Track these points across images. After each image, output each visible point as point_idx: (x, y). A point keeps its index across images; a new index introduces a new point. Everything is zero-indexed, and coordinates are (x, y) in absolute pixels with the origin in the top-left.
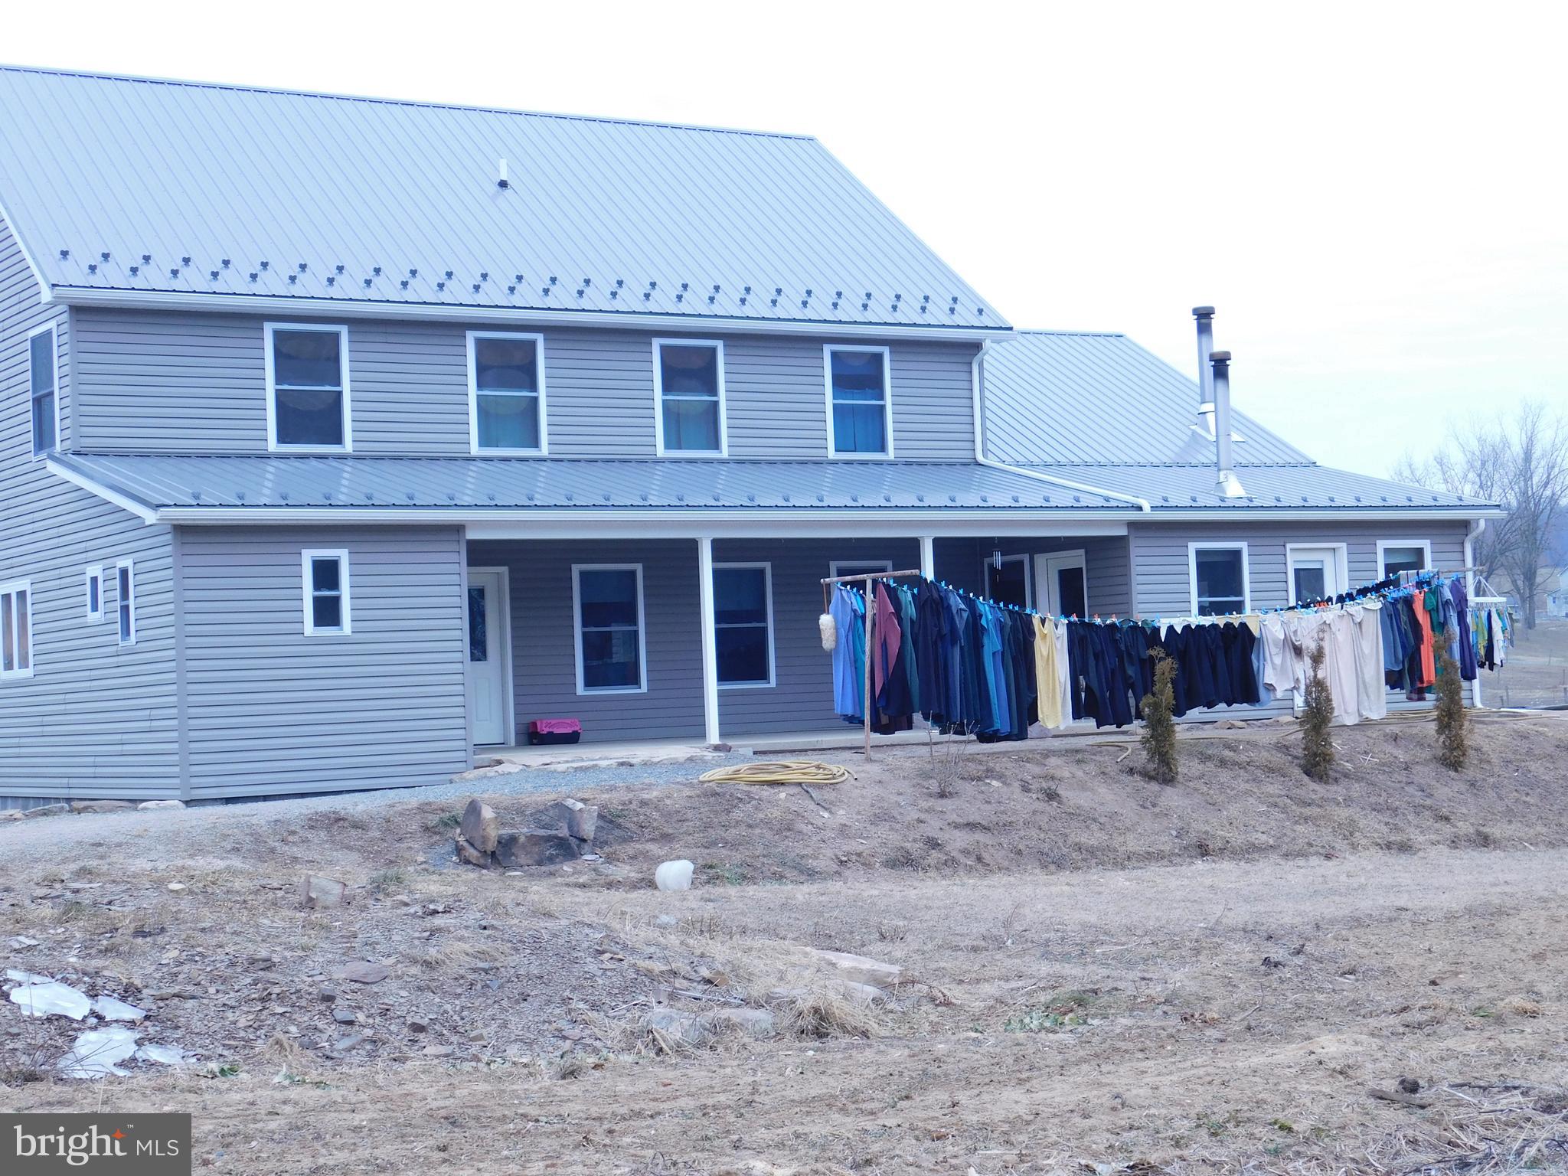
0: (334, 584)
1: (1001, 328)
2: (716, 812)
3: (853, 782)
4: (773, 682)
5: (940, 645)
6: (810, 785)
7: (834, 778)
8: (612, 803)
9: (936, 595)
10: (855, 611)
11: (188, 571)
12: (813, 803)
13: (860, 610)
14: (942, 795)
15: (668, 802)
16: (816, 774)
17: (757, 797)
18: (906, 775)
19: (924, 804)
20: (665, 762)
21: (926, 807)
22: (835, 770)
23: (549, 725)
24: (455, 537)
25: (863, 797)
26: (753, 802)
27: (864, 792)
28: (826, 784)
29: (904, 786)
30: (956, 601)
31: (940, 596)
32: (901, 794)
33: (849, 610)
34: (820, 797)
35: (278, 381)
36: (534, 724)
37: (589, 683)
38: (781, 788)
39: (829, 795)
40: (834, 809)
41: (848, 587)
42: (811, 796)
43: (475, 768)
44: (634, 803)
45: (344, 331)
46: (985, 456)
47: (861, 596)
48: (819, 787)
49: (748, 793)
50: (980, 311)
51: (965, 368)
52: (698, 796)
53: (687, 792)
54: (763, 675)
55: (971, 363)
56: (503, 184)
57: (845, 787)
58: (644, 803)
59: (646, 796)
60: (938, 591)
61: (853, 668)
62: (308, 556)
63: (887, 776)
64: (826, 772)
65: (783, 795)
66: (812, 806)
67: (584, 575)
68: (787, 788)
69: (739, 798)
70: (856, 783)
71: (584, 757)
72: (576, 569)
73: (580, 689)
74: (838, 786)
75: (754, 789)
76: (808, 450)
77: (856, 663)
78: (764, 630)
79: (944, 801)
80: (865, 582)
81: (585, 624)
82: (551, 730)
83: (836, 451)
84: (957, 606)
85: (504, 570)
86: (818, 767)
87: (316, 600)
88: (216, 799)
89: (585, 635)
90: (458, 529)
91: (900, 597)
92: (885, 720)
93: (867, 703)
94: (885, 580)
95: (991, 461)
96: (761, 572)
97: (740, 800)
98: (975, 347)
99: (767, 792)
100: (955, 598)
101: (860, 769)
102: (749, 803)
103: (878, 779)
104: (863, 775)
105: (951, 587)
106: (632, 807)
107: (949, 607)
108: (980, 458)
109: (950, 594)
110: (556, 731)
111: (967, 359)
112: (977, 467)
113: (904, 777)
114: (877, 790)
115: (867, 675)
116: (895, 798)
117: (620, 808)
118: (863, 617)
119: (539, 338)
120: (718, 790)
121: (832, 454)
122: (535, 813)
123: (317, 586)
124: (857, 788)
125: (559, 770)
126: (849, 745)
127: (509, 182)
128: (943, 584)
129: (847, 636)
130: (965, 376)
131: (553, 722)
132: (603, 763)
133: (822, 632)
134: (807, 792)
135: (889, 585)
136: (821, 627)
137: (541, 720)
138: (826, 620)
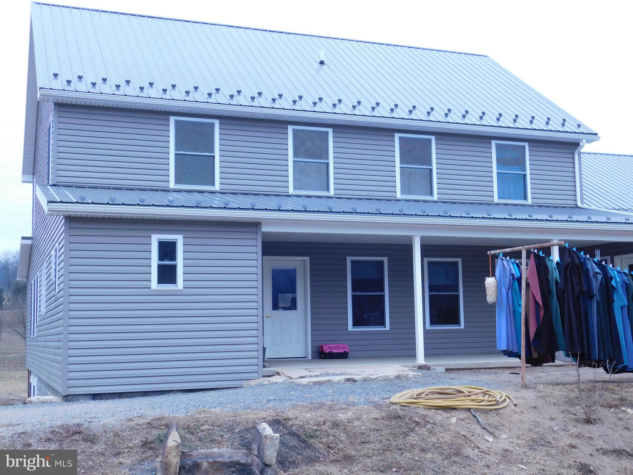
0: (173, 257)
1: (591, 134)
2: (395, 435)
3: (513, 407)
4: (462, 326)
5: (581, 299)
6: (477, 410)
7: (497, 404)
8: (308, 424)
9: (577, 261)
10: (512, 275)
11: (73, 246)
12: (480, 427)
13: (517, 274)
14: (588, 421)
15: (356, 423)
16: (482, 401)
17: (431, 421)
18: (555, 401)
19: (574, 430)
20: (380, 378)
21: (576, 433)
22: (498, 398)
23: (329, 347)
24: (254, 230)
25: (521, 421)
26: (429, 426)
27: (523, 417)
28: (491, 410)
29: (554, 411)
30: (592, 266)
31: (581, 262)
32: (553, 419)
33: (508, 274)
34: (485, 422)
35: (177, 149)
36: (322, 347)
37: (355, 324)
38: (454, 413)
39: (493, 419)
40: (497, 433)
41: (508, 258)
42: (478, 421)
43: (264, 376)
44: (328, 424)
45: (217, 122)
46: (582, 202)
47: (517, 265)
48: (486, 412)
49: (424, 417)
50: (579, 126)
51: (571, 156)
52: (383, 418)
53: (375, 414)
54: (457, 322)
55: (574, 153)
56: (322, 63)
57: (506, 412)
58: (336, 425)
59: (342, 416)
60: (579, 258)
61: (512, 318)
62: (155, 239)
63: (540, 403)
64: (490, 399)
65: (454, 420)
66: (479, 430)
67: (353, 262)
68: (457, 413)
69: (417, 422)
70: (516, 409)
71: (330, 372)
72: (349, 259)
73: (350, 327)
74: (500, 411)
75: (431, 413)
76: (482, 197)
77: (513, 313)
78: (457, 297)
79: (590, 427)
80: (520, 252)
81: (353, 291)
82: (331, 350)
83: (498, 198)
84: (593, 270)
85: (307, 259)
86: (485, 394)
87: (159, 266)
88: (86, 395)
89: (353, 296)
90: (256, 225)
91: (547, 263)
92: (535, 355)
93: (523, 343)
94: (536, 251)
95: (585, 206)
96: (456, 263)
97: (417, 423)
98: (576, 145)
99: (440, 417)
100: (592, 265)
101: (518, 394)
102: (425, 426)
103: (533, 405)
104: (521, 401)
105: (588, 256)
106: (324, 428)
107: (587, 271)
108: (579, 204)
109: (588, 261)
110: (334, 351)
111: (572, 151)
112: (578, 209)
113: (554, 403)
114: (532, 416)
115: (523, 322)
116: (548, 423)
117: (315, 428)
118: (519, 280)
119: (330, 131)
120: (401, 413)
121: (496, 200)
122: (243, 431)
123: (161, 258)
124: (516, 413)
125: (303, 383)
126: (507, 366)
127: (325, 61)
128: (582, 253)
129: (507, 293)
130: (571, 160)
131: (333, 346)
132: (335, 379)
133: (487, 289)
134: (475, 417)
135: (539, 255)
136: (486, 286)
137: (326, 345)
138: (490, 281)
